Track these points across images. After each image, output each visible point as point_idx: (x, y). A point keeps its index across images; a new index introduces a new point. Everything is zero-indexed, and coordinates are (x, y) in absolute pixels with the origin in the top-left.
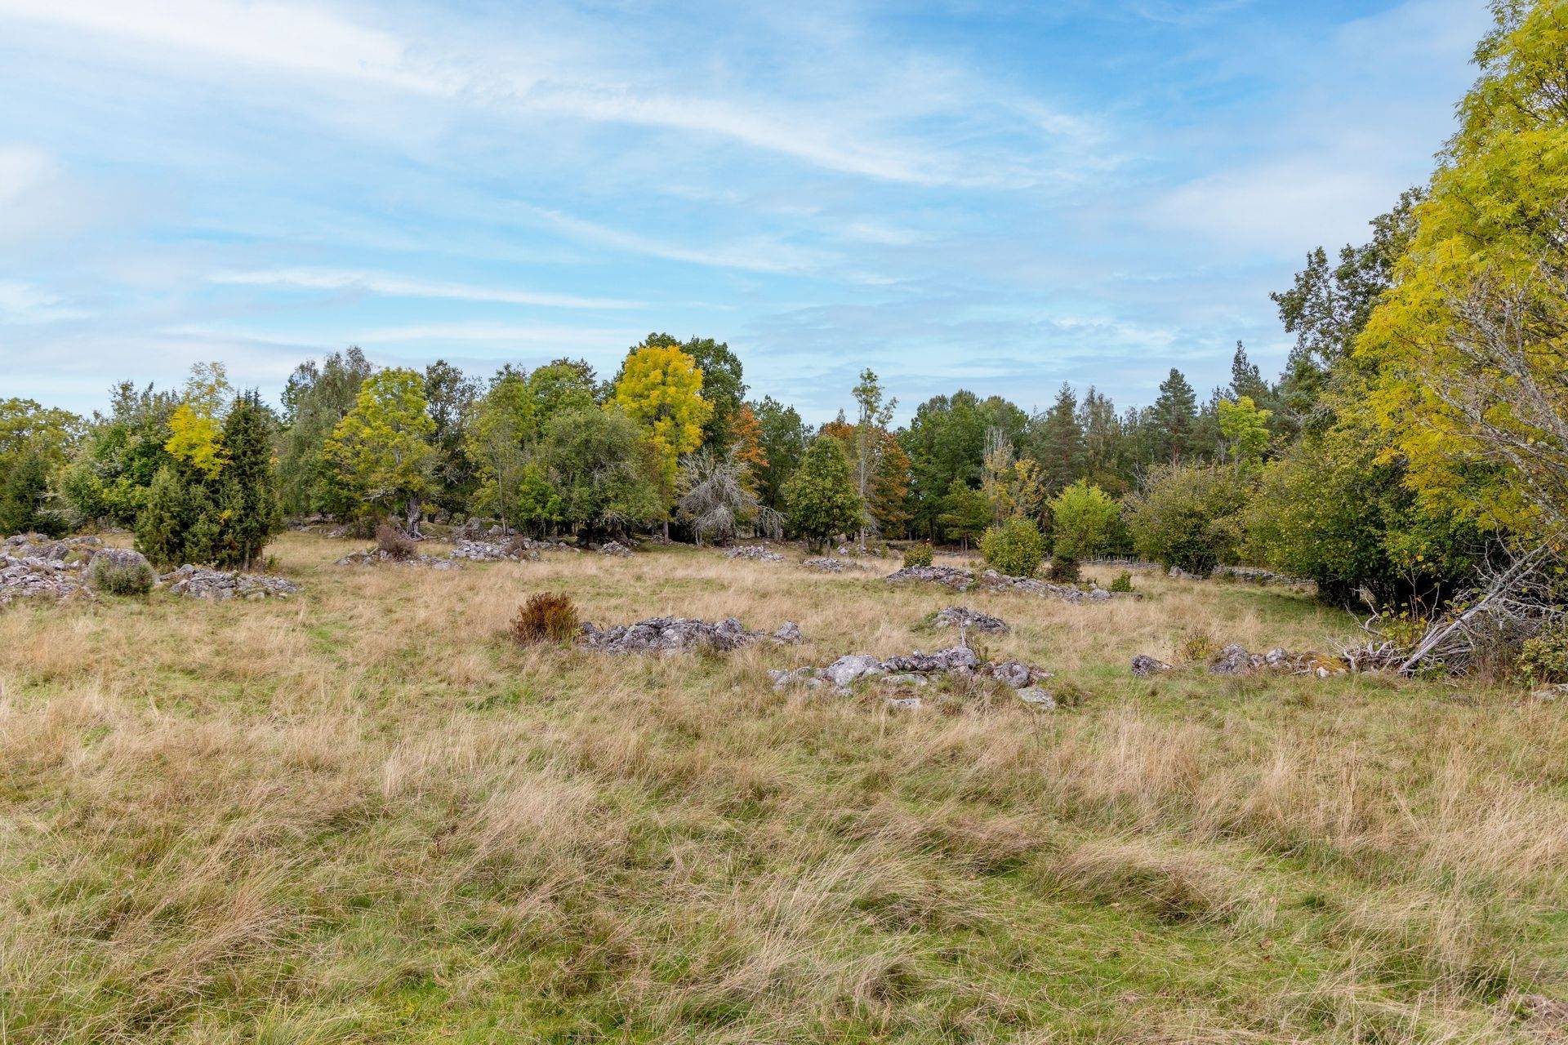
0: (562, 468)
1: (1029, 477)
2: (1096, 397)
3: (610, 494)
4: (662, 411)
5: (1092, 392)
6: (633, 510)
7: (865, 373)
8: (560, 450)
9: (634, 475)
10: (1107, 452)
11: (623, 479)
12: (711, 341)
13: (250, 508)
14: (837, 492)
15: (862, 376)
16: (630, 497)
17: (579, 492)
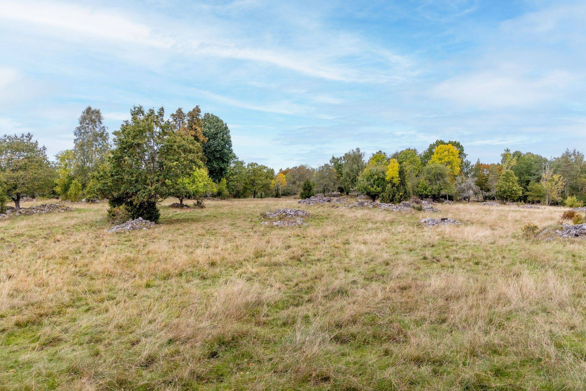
0: (430, 180)
1: (559, 180)
2: (576, 152)
3: (442, 187)
4: (449, 163)
5: (575, 151)
6: (449, 192)
7: (506, 150)
8: (429, 175)
9: (448, 182)
10: (581, 171)
11: (445, 183)
12: (456, 141)
13: (405, 192)
14: (513, 186)
15: (505, 150)
16: (448, 188)
17: (435, 187)
